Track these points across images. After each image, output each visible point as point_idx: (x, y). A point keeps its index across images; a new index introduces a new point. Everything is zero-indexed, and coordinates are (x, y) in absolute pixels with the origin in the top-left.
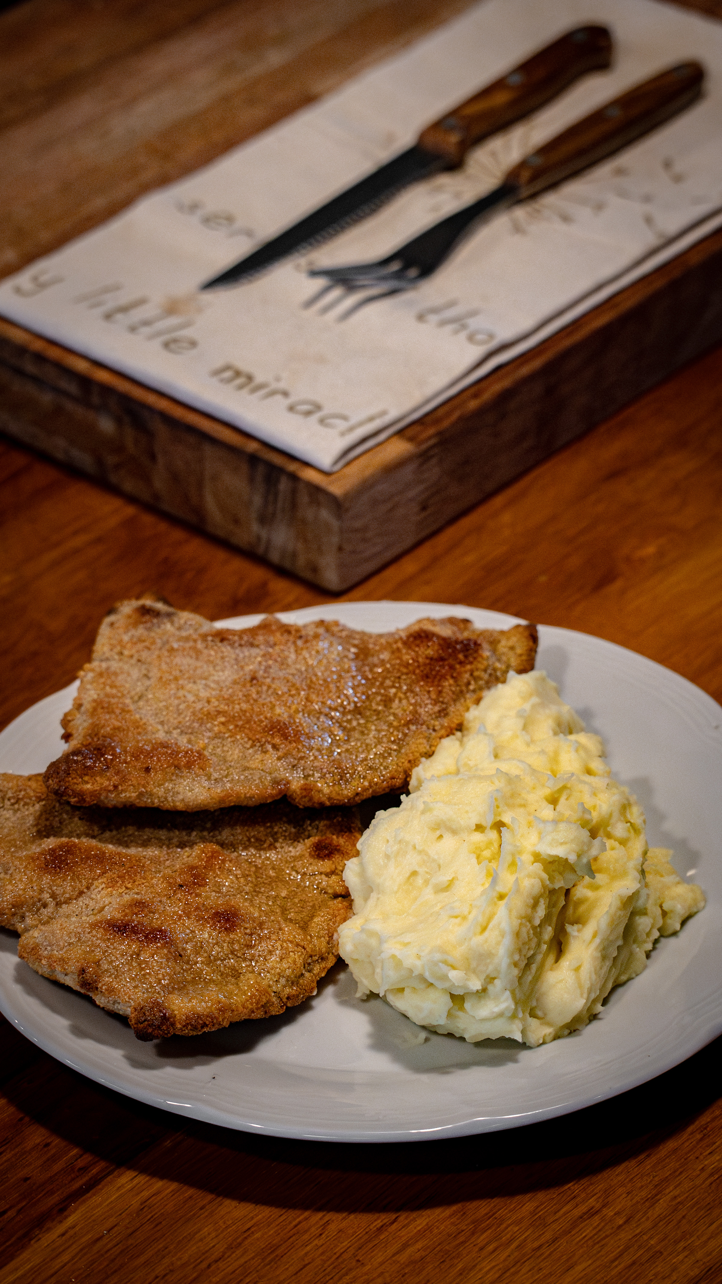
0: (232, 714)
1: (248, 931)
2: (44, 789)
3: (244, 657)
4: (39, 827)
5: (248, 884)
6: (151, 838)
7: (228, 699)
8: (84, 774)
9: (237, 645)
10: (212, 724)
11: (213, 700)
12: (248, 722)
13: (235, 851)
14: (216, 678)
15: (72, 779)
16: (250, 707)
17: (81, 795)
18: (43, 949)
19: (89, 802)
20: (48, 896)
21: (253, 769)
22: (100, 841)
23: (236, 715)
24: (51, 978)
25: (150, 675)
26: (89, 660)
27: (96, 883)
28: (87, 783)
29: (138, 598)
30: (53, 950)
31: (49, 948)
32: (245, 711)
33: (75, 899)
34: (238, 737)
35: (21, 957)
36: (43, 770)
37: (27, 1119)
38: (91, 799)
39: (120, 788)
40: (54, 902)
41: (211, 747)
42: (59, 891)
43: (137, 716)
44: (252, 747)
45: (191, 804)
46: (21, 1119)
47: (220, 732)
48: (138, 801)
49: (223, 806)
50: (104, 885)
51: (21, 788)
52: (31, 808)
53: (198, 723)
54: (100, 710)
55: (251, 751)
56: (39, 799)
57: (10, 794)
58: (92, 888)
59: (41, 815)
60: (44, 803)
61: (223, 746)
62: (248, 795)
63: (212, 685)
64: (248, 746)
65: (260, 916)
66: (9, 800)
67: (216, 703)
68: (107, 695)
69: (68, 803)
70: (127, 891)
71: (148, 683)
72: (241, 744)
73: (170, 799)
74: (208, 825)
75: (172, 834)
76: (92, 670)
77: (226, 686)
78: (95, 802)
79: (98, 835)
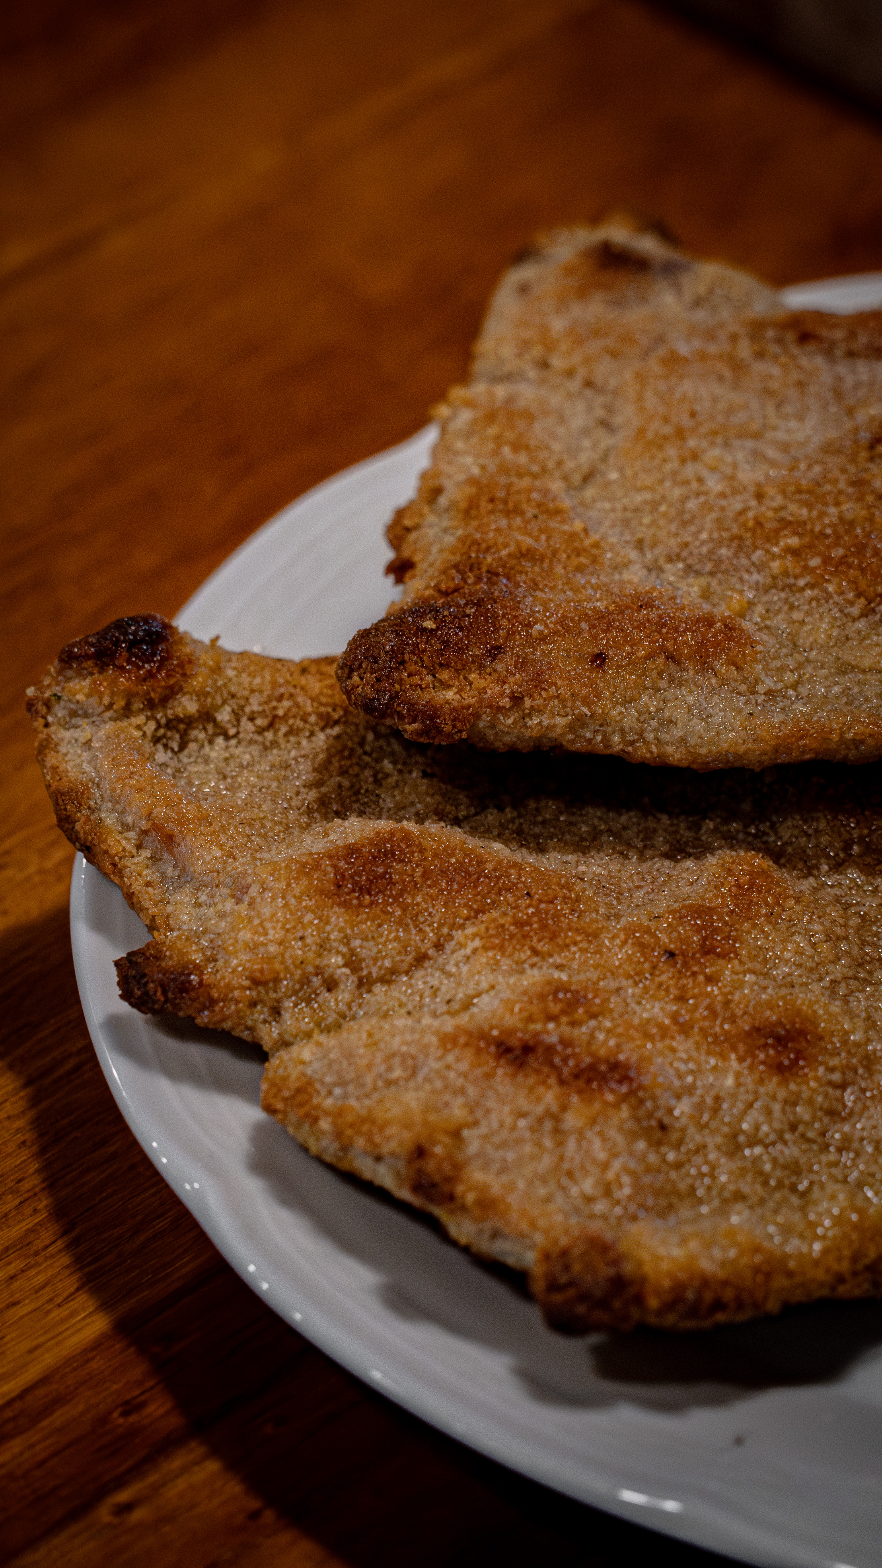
0: (818, 528)
1: (836, 1077)
2: (340, 697)
3: (857, 385)
4: (323, 790)
5: (839, 959)
6: (601, 832)
7: (809, 492)
8: (441, 665)
9: (839, 352)
10: (767, 551)
11: (770, 491)
12: (861, 549)
13: (811, 874)
14: (781, 436)
15: (410, 675)
16: (864, 513)
17: (431, 714)
18: (323, 1092)
19: (449, 735)
20: (340, 960)
21: (864, 671)
22: (474, 831)
23: (829, 531)
24: (344, 1166)
25: (618, 420)
26: (464, 376)
27: (458, 935)
28: (447, 686)
29: (595, 219)
30: (345, 1096)
31: (338, 1091)
32: (852, 524)
33: (407, 973)
34: (831, 588)
35: (269, 1109)
36: (338, 648)
37: (269, 1516)
38: (454, 727)
39: (528, 703)
40: (353, 979)
41: (760, 609)
42: (366, 950)
43: (578, 525)
44: (864, 615)
45: (703, 751)
46: (254, 1515)
47: (786, 574)
48: (571, 737)
49: (783, 758)
50: (477, 943)
51: (282, 690)
52: (304, 742)
53: (728, 546)
54: (485, 506)
55: (861, 624)
56: (327, 722)
57: (255, 705)
58: (449, 947)
59: (328, 761)
60: (336, 730)
61: (792, 607)
62: (850, 736)
63: (772, 453)
64: (855, 611)
65: (869, 1041)
66: (252, 719)
67: (779, 500)
68: (504, 469)
69: (397, 734)
70: (535, 959)
71: (606, 441)
72: (836, 604)
73: (650, 736)
74: (746, 806)
75: (651, 823)
76: (469, 404)
77: (807, 457)
78: (464, 735)
79: (466, 818)
